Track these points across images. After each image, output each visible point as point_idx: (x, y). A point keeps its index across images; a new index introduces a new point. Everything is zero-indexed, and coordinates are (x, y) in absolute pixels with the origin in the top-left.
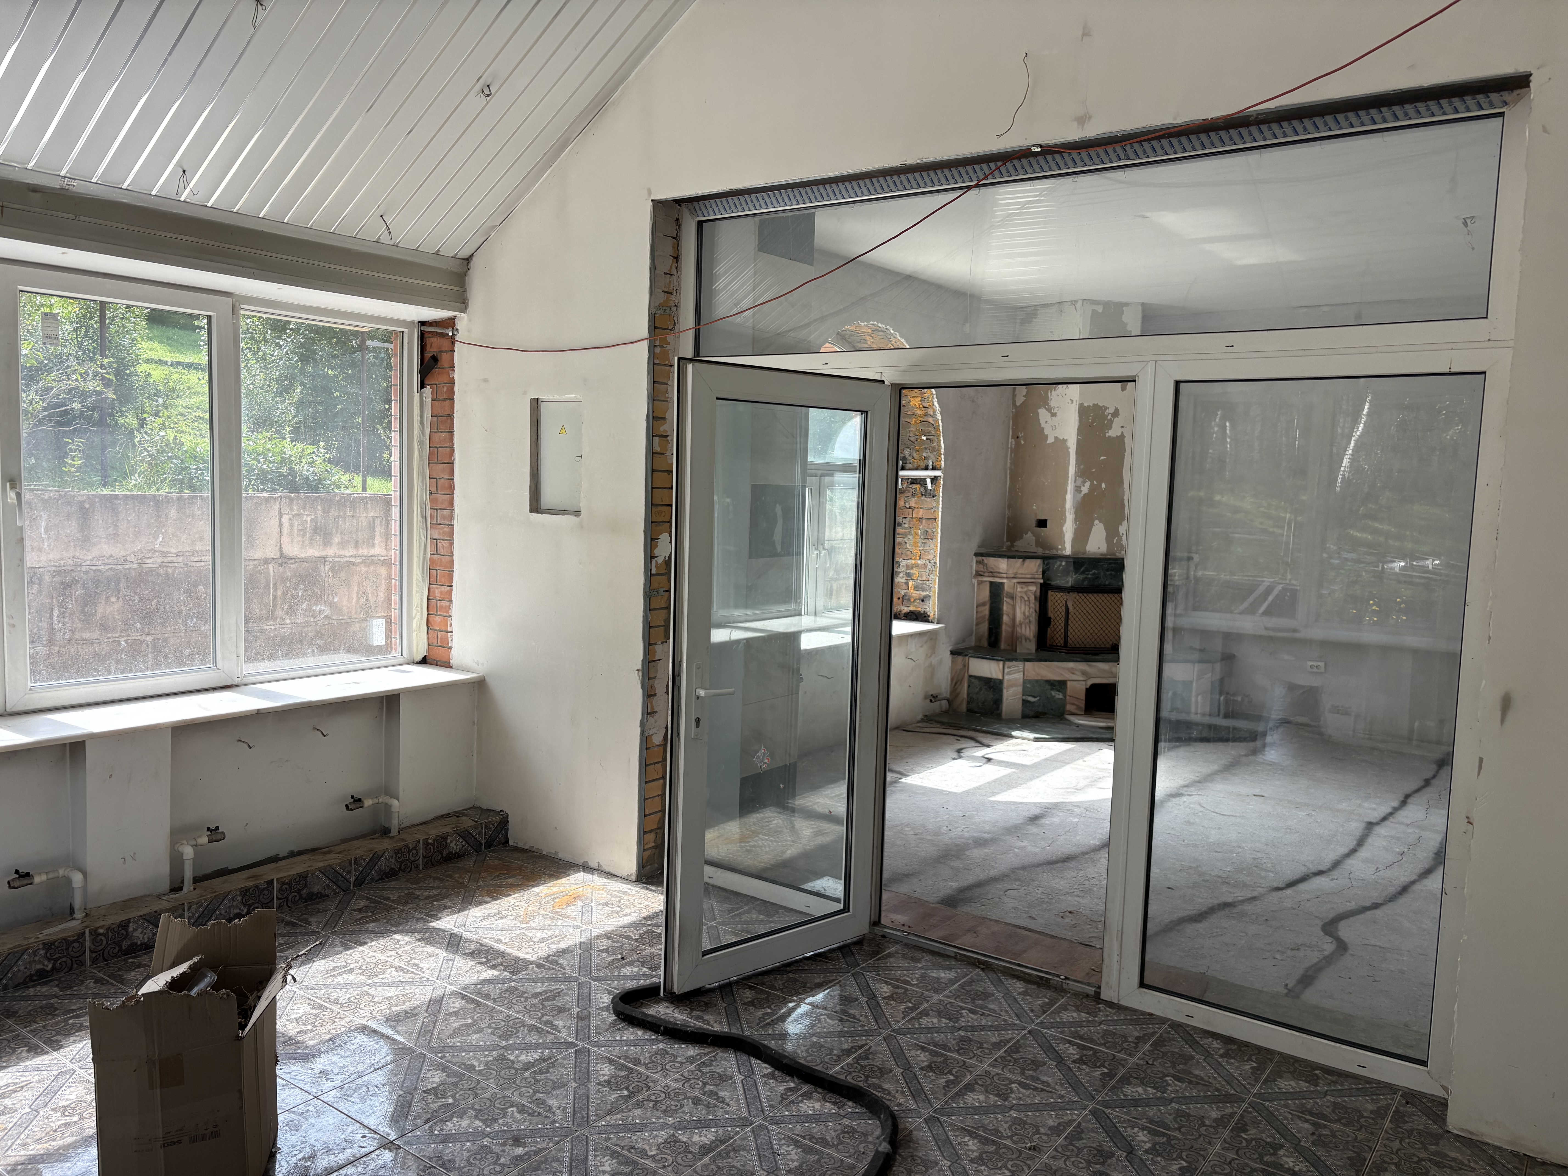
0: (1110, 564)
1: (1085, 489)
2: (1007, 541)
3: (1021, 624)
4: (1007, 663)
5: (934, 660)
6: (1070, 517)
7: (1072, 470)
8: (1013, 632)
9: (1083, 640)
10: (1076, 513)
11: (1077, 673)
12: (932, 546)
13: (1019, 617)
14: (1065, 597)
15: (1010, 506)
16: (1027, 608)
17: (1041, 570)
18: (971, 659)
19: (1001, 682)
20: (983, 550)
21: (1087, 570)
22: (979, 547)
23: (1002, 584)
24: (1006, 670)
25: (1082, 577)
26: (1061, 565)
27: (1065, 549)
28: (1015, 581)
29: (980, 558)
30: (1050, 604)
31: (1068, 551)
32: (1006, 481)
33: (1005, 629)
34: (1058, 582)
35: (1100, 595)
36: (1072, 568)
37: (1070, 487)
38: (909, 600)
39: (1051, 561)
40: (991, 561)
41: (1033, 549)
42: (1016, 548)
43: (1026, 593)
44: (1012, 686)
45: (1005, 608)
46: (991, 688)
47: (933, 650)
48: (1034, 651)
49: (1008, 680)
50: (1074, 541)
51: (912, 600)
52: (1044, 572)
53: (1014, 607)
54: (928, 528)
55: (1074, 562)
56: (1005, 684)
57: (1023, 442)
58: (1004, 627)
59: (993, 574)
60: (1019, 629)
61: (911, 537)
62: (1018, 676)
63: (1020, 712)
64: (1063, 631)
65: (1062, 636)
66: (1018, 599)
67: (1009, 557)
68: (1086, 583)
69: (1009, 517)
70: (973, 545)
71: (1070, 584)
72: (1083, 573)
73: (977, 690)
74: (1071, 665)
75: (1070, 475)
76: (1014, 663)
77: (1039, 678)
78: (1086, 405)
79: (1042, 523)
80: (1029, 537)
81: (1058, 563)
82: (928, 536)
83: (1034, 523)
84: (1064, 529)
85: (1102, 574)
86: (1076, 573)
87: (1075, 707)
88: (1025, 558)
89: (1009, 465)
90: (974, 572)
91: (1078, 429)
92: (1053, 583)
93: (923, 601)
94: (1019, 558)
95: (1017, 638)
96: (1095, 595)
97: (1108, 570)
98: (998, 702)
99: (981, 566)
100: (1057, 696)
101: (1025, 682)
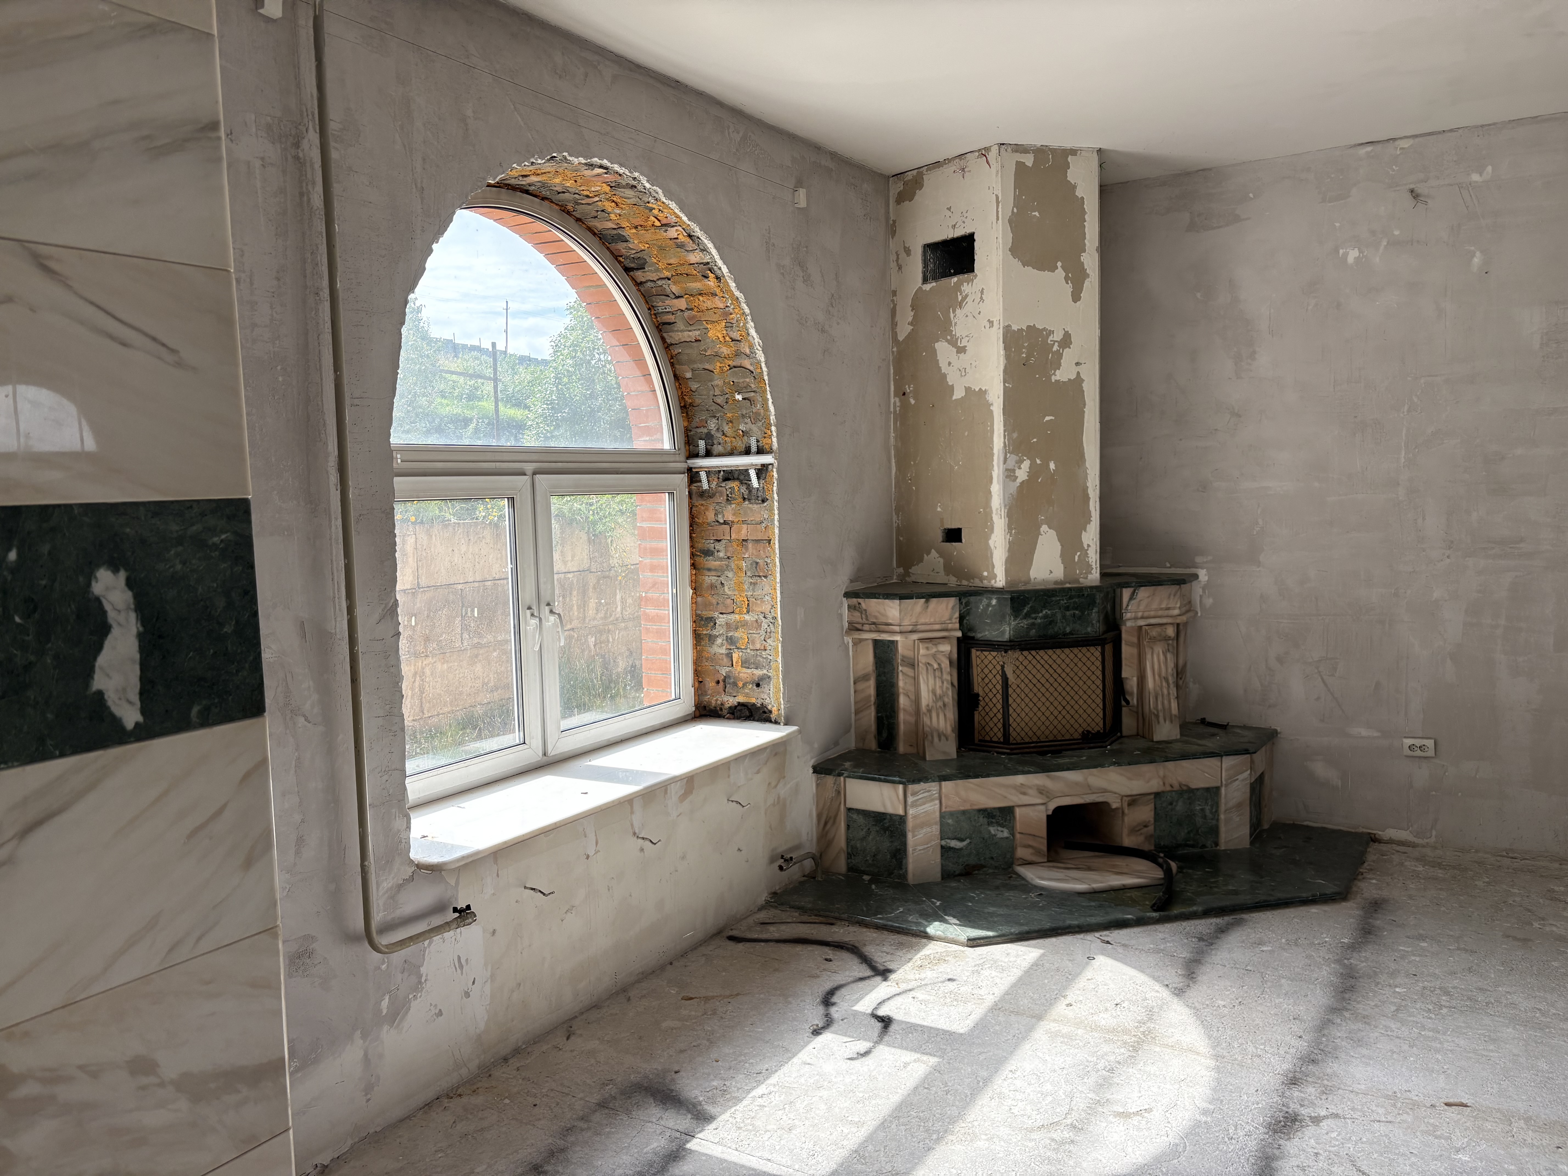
0: (1071, 598)
1: (1022, 474)
2: (898, 567)
3: (929, 711)
4: (911, 787)
5: (783, 790)
6: (999, 523)
7: (998, 442)
8: (917, 723)
9: (1035, 729)
10: (1009, 515)
11: (1030, 792)
12: (767, 589)
13: (926, 698)
14: (999, 659)
15: (899, 509)
16: (938, 683)
17: (957, 615)
18: (848, 780)
19: (902, 820)
20: (858, 586)
21: (1034, 610)
22: (852, 581)
23: (894, 643)
24: (910, 799)
25: (1025, 623)
26: (989, 605)
27: (995, 577)
28: (915, 636)
29: (854, 601)
30: (975, 671)
31: (1000, 580)
32: (890, 468)
33: (904, 718)
34: (987, 633)
35: (1058, 651)
36: (1008, 610)
37: (997, 471)
38: (735, 684)
39: (972, 599)
40: (873, 606)
41: (941, 578)
42: (913, 578)
43: (934, 656)
44: (922, 825)
45: (901, 684)
46: (885, 829)
47: (781, 772)
48: (955, 756)
49: (915, 817)
50: (1010, 562)
51: (740, 684)
52: (962, 618)
53: (916, 680)
54: (758, 556)
55: (1012, 599)
56: (910, 824)
57: (913, 402)
58: (902, 716)
59: (877, 626)
60: (926, 720)
61: (730, 575)
62: (931, 808)
63: (938, 869)
64: (1000, 716)
65: (1000, 725)
66: (922, 668)
67: (902, 597)
68: (1033, 632)
69: (898, 528)
70: (842, 580)
71: (1006, 637)
72: (1027, 616)
73: (862, 833)
74: (1020, 779)
75: (995, 451)
76: (922, 785)
77: (967, 807)
78: (1015, 327)
79: (954, 535)
80: (933, 559)
81: (985, 601)
82: (759, 572)
83: (940, 536)
84: (991, 542)
85: (1059, 616)
86: (1016, 617)
87: (1030, 851)
88: (929, 596)
89: (892, 440)
90: (846, 625)
91: (1005, 371)
92: (979, 636)
93: (758, 685)
94: (919, 597)
95: (925, 736)
96: (1050, 652)
97: (1067, 608)
98: (899, 853)
99: (857, 614)
100: (1000, 835)
101: (942, 816)
